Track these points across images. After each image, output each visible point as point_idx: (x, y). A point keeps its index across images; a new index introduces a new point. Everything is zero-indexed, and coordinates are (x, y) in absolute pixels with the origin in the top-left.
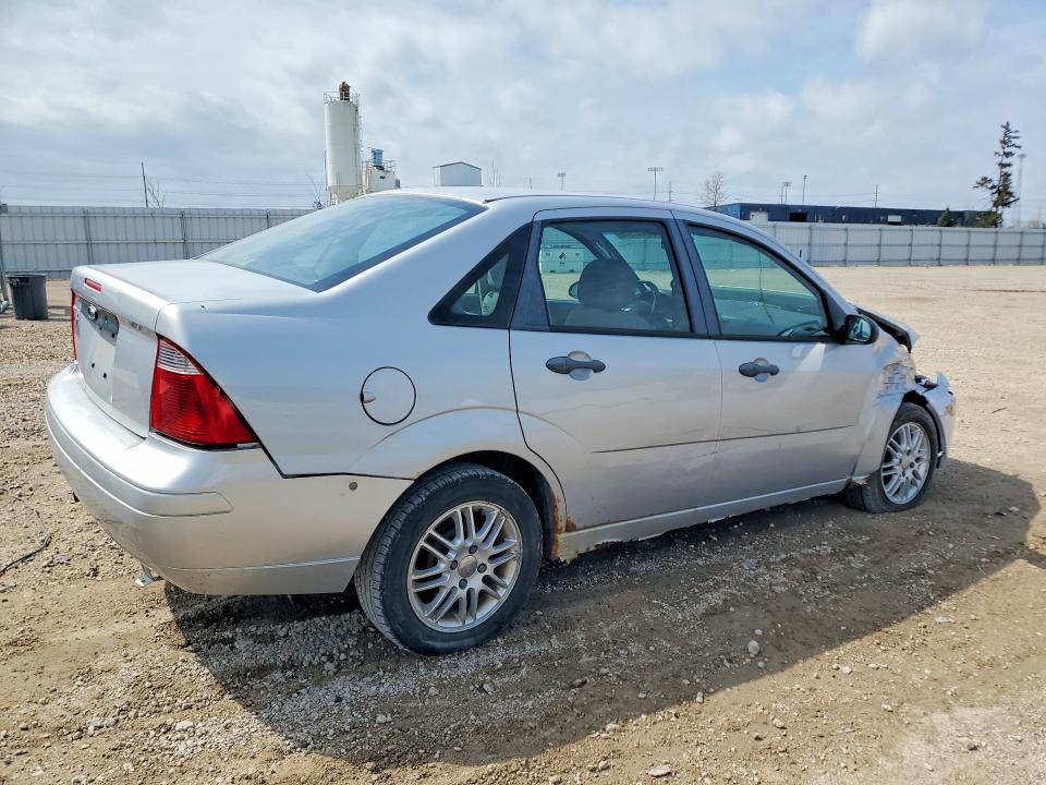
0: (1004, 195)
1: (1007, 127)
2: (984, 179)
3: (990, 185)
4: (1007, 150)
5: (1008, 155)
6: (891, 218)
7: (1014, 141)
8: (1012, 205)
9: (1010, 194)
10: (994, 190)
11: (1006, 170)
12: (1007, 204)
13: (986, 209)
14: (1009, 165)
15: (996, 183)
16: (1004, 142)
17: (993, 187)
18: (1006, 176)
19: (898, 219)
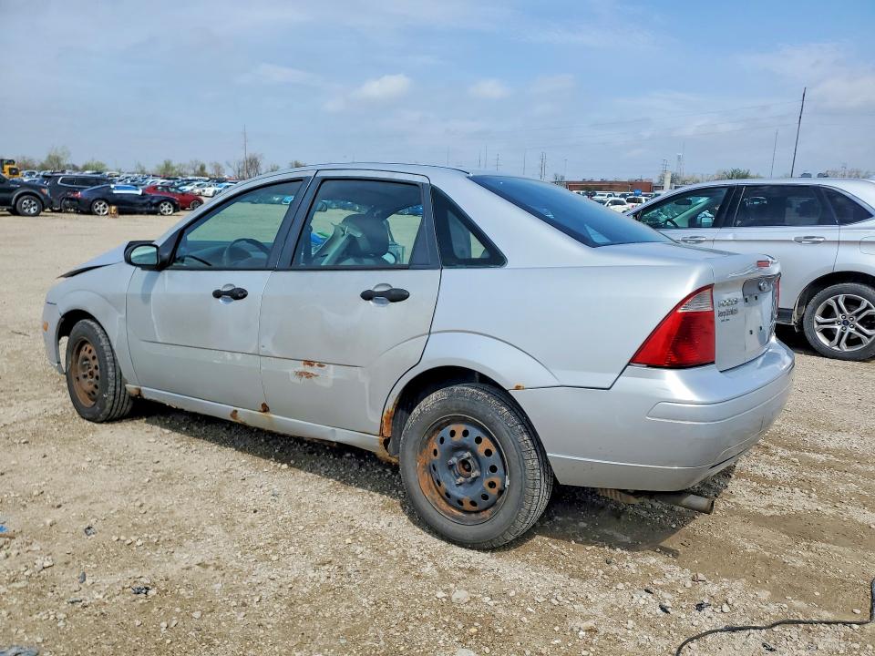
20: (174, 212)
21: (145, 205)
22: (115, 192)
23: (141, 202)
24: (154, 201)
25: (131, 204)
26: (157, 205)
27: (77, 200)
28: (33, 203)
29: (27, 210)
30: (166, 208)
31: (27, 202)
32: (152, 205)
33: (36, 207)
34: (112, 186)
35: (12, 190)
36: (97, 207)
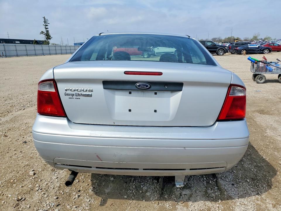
0: (48, 36)
1: (44, 18)
2: (42, 32)
3: (44, 34)
4: (46, 24)
5: (47, 25)
6: (16, 42)
7: (47, 22)
8: (51, 39)
9: (50, 36)
10: (46, 35)
11: (47, 29)
12: (50, 39)
13: (44, 40)
14: (48, 28)
15: (46, 33)
16: (45, 22)
17: (45, 34)
18: (48, 31)
19: (19, 42)
20: (269, 52)
21: (258, 51)
22: (249, 47)
23: (257, 49)
24: (262, 49)
25: (253, 50)
26: (263, 50)
27: (237, 50)
28: (222, 51)
29: (220, 54)
30: (266, 51)
31: (221, 51)
32: (261, 50)
33: (223, 53)
34: (249, 45)
35: (217, 48)
36: (242, 52)
